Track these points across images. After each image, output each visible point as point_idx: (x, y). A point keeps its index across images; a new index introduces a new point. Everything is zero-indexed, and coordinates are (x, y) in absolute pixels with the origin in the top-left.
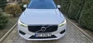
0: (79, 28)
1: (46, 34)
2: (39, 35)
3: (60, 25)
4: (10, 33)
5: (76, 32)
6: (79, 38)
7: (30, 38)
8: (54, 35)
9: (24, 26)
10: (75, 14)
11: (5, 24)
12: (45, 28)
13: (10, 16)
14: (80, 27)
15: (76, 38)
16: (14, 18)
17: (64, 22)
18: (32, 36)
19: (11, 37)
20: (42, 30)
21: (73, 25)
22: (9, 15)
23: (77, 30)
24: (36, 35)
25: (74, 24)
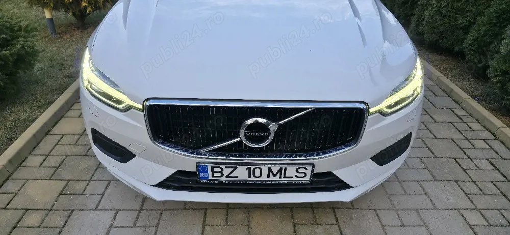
0: (486, 113)
1: (275, 169)
2: (227, 171)
3: (382, 106)
4: (46, 131)
5: (466, 144)
6: (491, 188)
7: (162, 185)
8: (329, 174)
9: (119, 102)
10: (461, 21)
11: (11, 75)
12: (273, 127)
13: (51, 20)
14: (491, 110)
15: (470, 188)
16: (78, 34)
17: (407, 80)
18: (180, 172)
19: (53, 161)
20: (249, 139)
21: (449, 93)
22: (48, 15)
23: (476, 126)
24: (201, 167)
25: (452, 86)
